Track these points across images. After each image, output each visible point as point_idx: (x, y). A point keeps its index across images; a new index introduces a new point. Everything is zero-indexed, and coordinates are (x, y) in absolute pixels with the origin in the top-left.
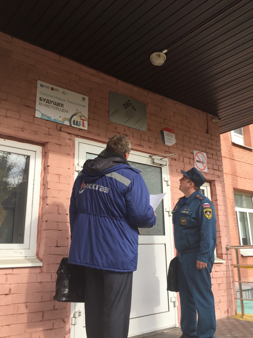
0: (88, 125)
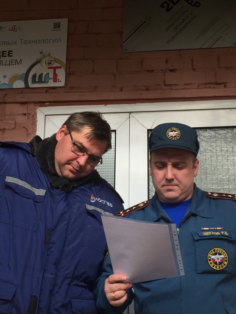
0: (68, 75)
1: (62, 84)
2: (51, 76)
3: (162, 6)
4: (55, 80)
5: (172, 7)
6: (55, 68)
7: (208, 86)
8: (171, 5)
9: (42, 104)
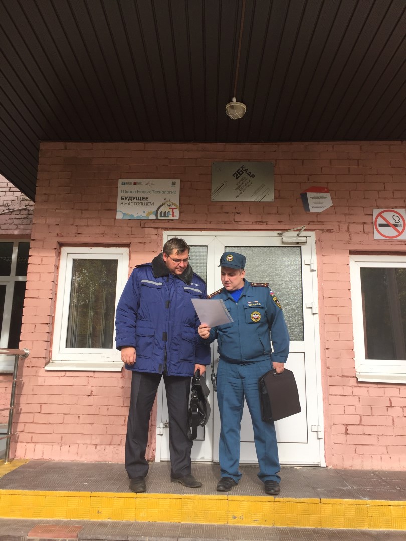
1: (177, 218)
2: (171, 213)
3: (233, 175)
4: (173, 216)
5: (239, 177)
6: (173, 209)
7: (258, 223)
8: (238, 175)
9: (166, 229)
